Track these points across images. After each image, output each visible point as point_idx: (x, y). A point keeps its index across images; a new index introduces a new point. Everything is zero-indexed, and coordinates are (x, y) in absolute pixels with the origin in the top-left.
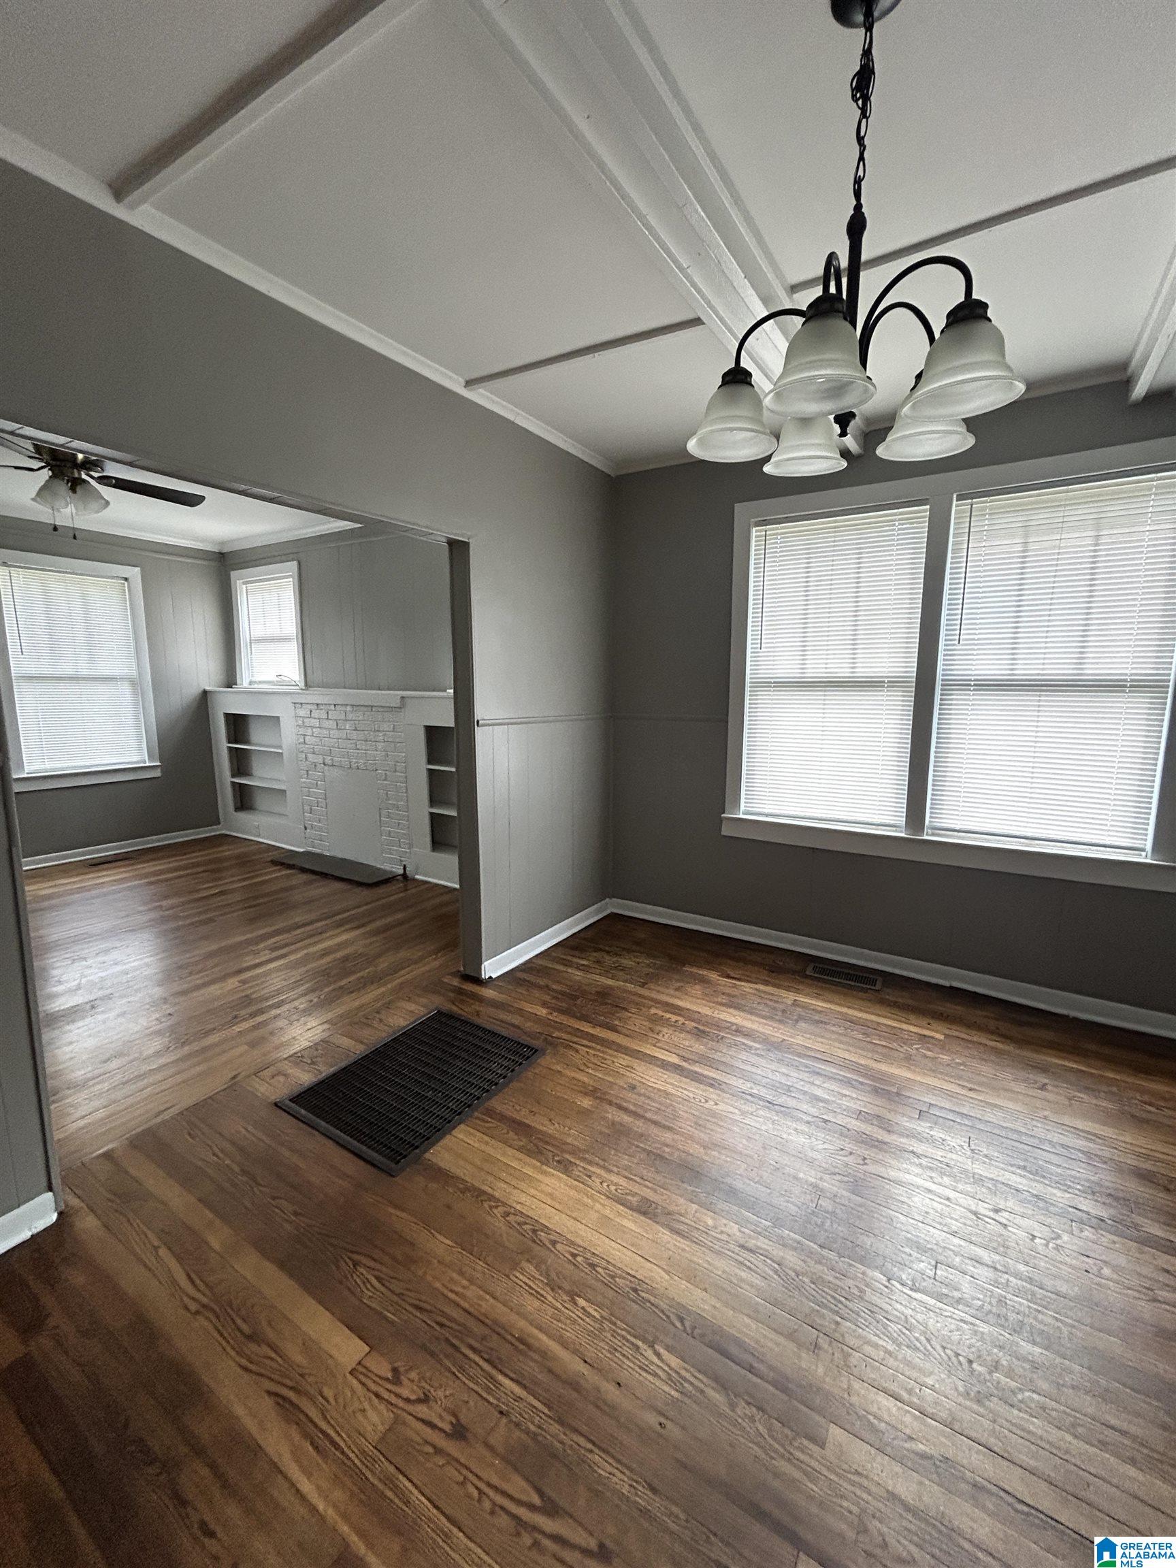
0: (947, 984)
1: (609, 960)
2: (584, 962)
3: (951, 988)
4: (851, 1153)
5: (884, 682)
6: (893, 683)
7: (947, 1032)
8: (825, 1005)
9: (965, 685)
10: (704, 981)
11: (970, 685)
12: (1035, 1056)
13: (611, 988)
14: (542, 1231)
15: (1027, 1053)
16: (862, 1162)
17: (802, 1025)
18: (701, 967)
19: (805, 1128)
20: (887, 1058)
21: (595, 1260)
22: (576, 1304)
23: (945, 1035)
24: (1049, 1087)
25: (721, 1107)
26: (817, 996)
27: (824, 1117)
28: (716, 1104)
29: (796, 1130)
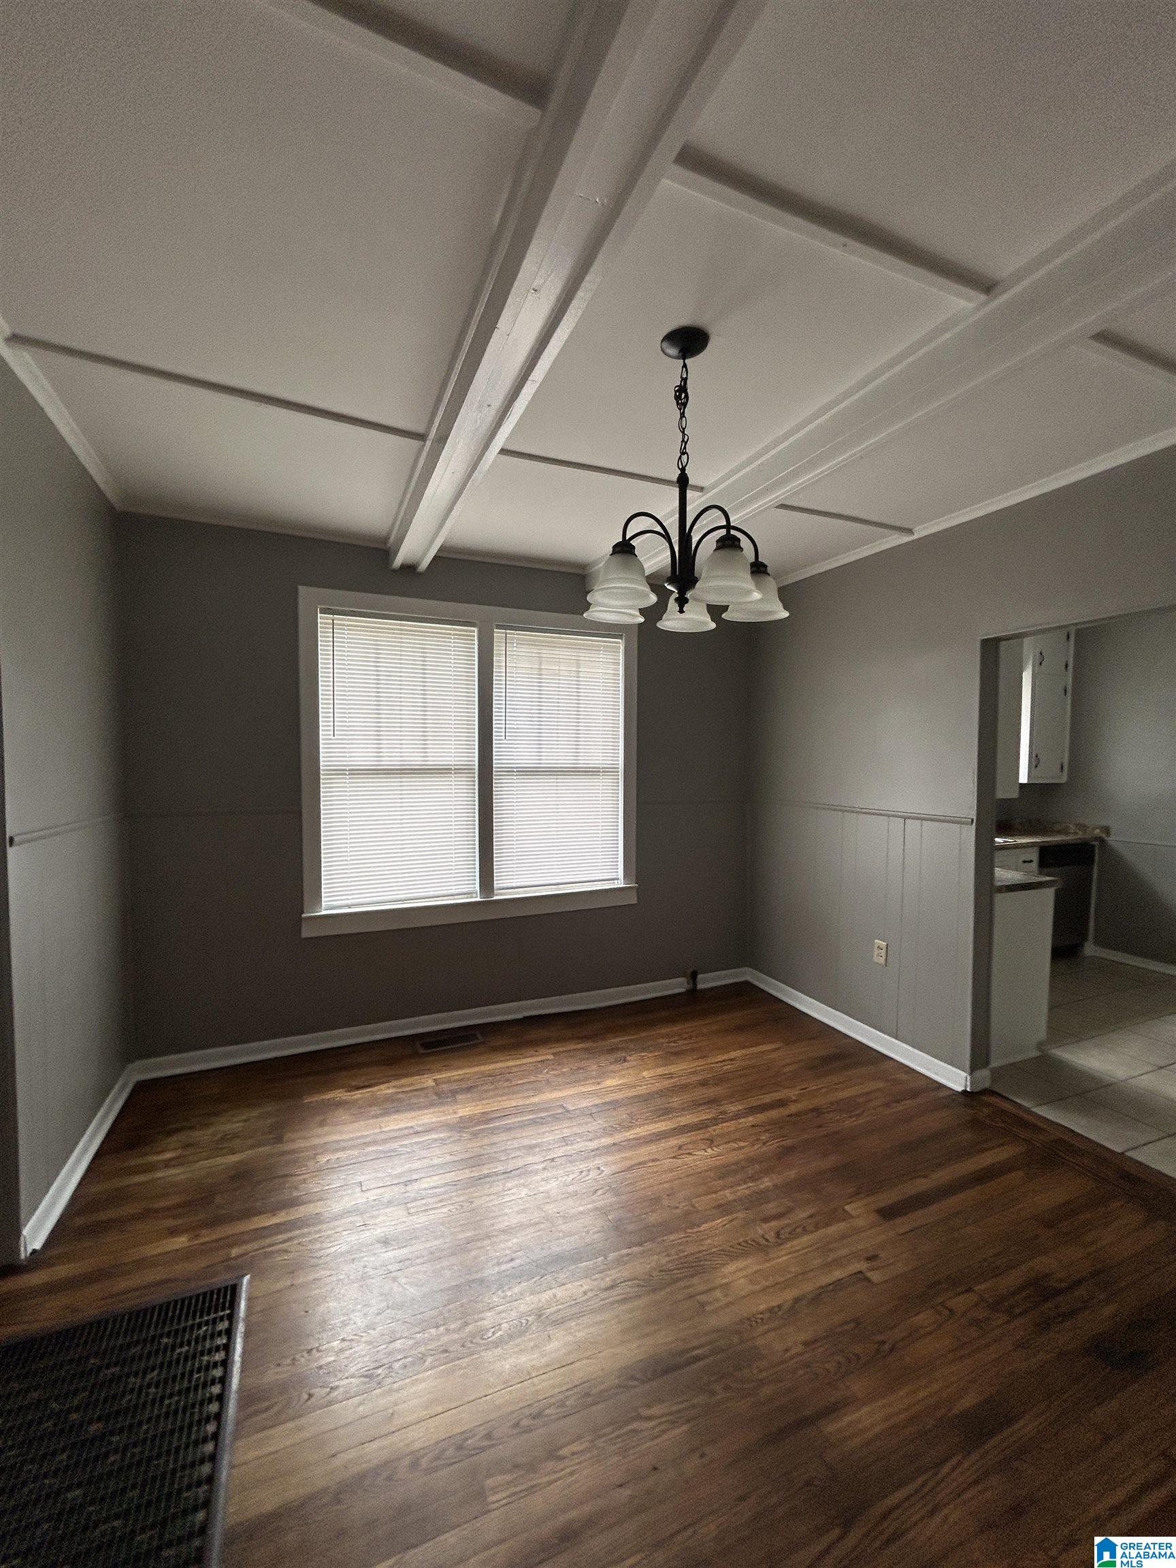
0: (520, 1016)
1: (202, 1136)
2: (168, 1155)
3: (525, 1018)
4: (589, 1171)
5: (451, 769)
6: (458, 770)
7: (552, 1051)
8: (460, 1072)
9: (510, 771)
10: (341, 1104)
11: (514, 772)
12: (604, 1043)
13: (241, 1162)
14: (467, 1439)
15: (601, 1043)
16: (599, 1172)
17: (459, 1097)
18: (320, 1092)
19: (546, 1174)
20: (539, 1091)
21: (534, 1410)
22: (563, 1458)
23: (553, 1054)
24: (628, 1058)
25: (477, 1202)
26: (448, 1067)
27: (549, 1157)
28: (471, 1202)
29: (543, 1180)
